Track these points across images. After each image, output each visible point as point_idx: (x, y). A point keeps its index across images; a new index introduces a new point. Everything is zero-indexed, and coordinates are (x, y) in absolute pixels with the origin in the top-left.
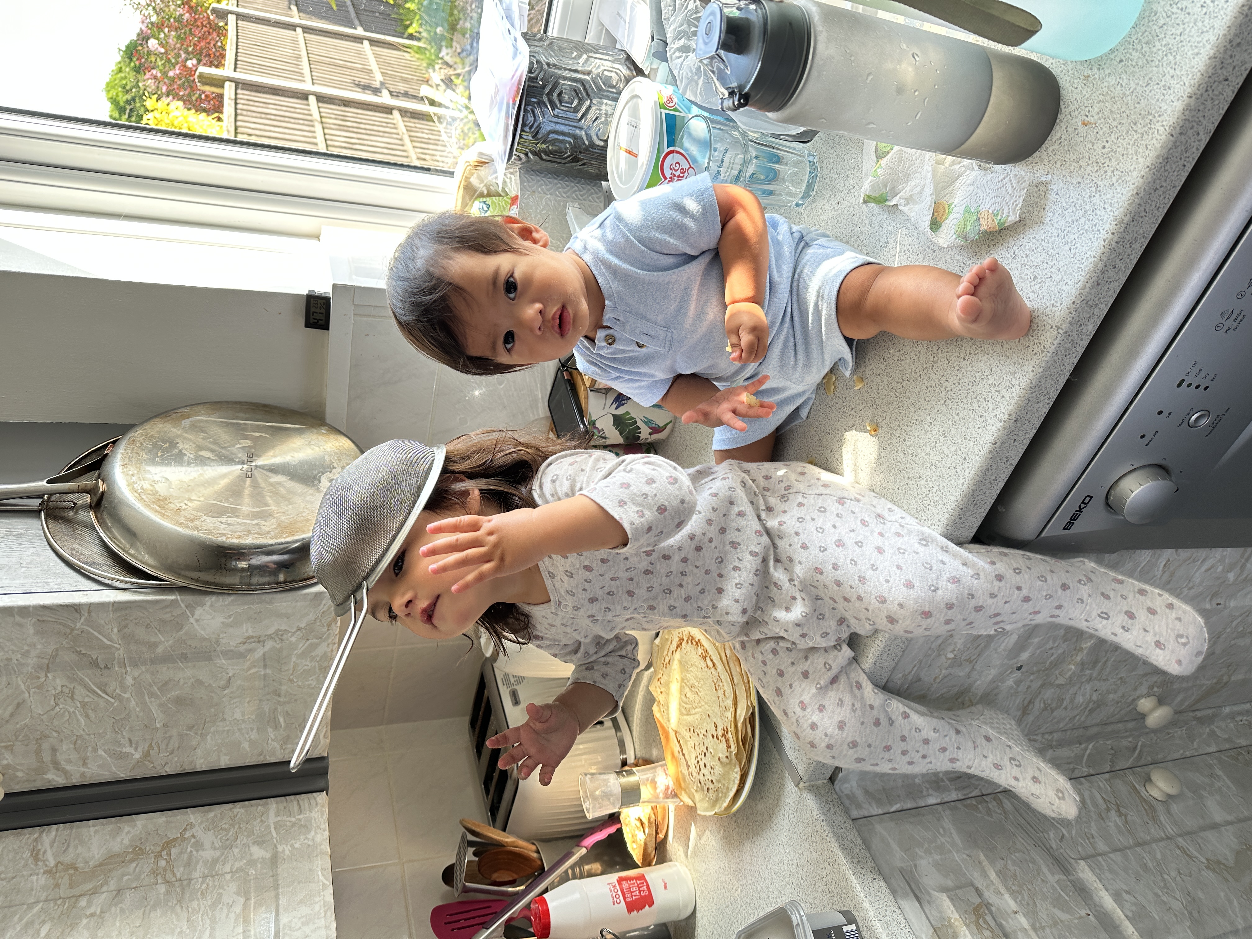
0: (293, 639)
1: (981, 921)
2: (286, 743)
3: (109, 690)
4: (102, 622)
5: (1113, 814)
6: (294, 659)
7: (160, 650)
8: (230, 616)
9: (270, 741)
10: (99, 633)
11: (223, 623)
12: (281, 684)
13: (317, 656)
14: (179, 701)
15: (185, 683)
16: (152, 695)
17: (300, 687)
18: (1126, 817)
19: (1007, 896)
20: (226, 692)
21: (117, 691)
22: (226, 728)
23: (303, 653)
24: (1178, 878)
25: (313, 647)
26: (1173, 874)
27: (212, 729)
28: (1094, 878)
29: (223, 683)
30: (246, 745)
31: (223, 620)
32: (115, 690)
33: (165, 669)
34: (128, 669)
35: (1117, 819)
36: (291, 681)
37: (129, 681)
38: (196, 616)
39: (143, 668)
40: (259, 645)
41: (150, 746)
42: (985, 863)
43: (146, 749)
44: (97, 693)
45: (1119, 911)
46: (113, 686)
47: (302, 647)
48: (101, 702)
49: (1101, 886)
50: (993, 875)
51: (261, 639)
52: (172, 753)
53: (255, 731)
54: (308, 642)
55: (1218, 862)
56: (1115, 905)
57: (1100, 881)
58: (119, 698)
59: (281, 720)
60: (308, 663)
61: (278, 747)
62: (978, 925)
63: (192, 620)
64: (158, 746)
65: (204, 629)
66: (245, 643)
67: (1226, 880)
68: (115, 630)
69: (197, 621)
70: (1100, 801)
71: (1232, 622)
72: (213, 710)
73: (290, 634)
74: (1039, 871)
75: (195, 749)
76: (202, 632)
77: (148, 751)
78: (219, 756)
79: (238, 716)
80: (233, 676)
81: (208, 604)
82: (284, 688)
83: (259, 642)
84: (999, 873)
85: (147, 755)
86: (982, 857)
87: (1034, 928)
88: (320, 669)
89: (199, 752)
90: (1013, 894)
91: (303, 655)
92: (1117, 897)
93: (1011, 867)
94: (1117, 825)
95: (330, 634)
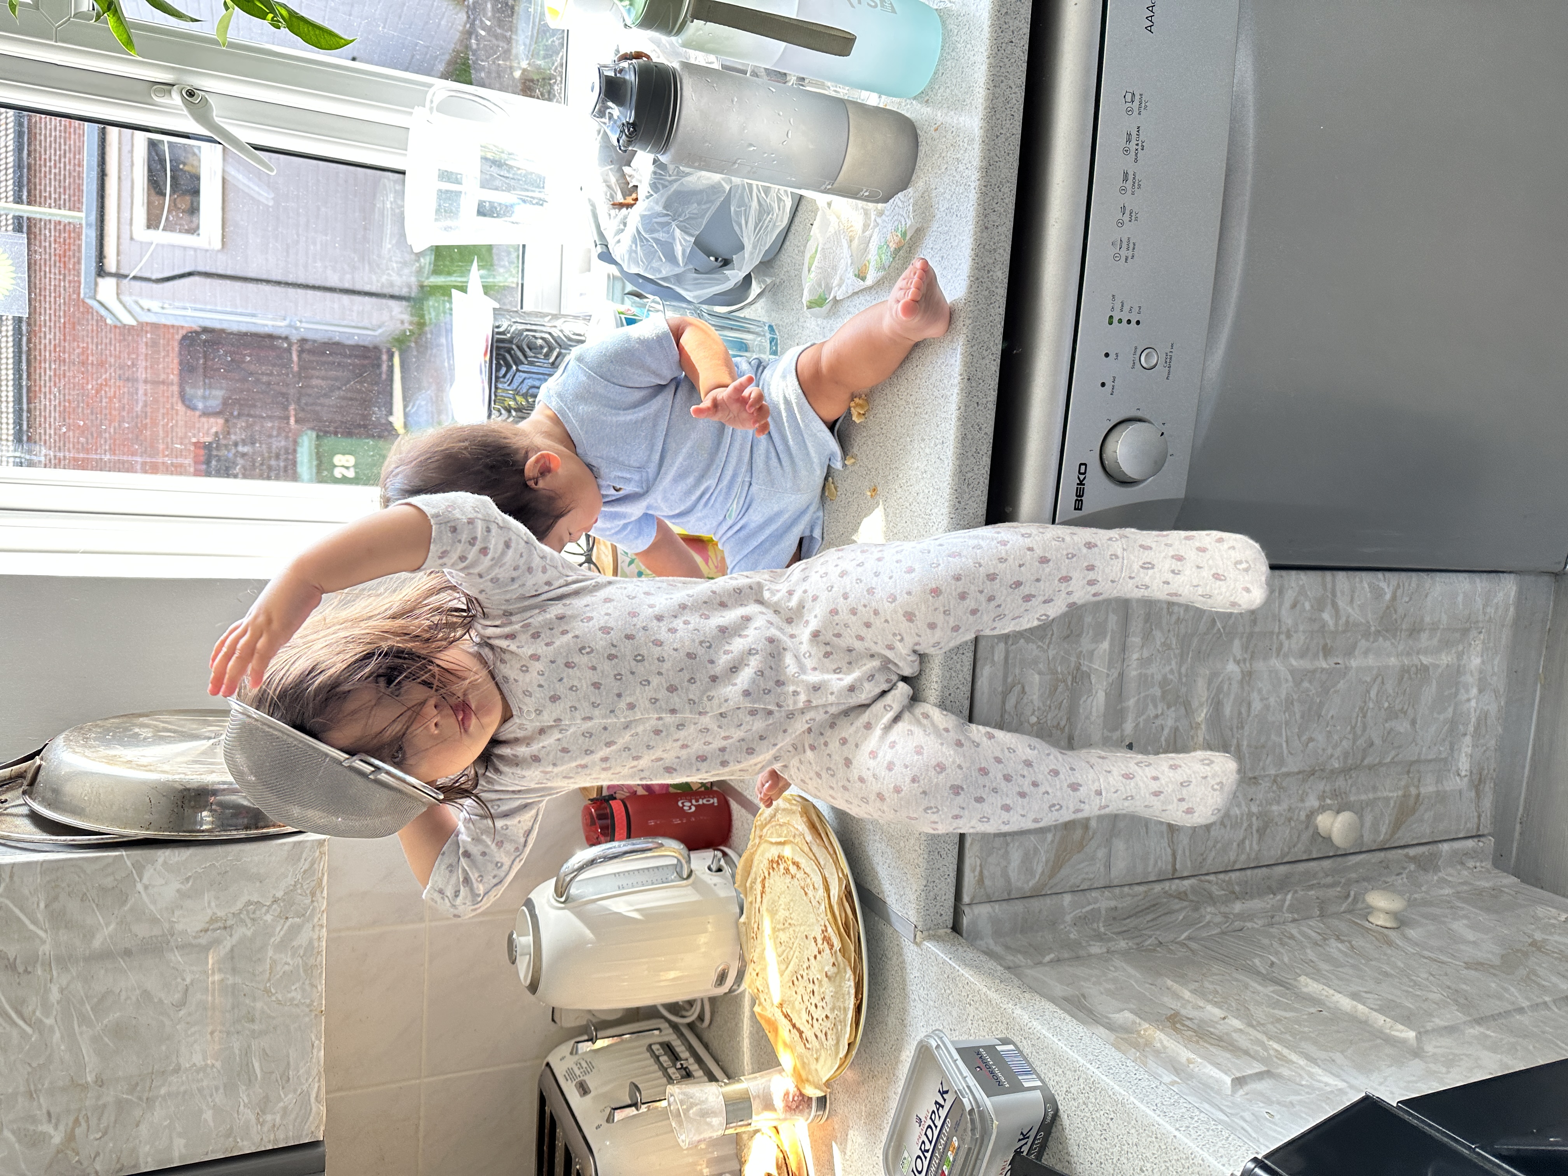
0: (269, 918)
1: (1178, 1026)
2: (264, 1112)
3: (27, 1011)
4: (26, 892)
5: (1333, 943)
6: (270, 953)
7: (97, 943)
8: (188, 879)
9: (242, 1107)
10: (22, 909)
11: (178, 891)
12: (254, 999)
13: (300, 946)
14: (119, 1031)
15: (128, 998)
16: (84, 1019)
17: (279, 1002)
18: (1350, 942)
19: (1209, 1008)
20: (182, 1013)
21: (38, 1013)
22: (182, 1089)
23: (282, 941)
24: (1431, 978)
25: (295, 930)
26: (1425, 976)
27: (163, 1091)
28: (1321, 987)
29: (177, 996)
30: (208, 1115)
31: (178, 886)
32: (34, 1012)
33: (102, 972)
34: (55, 973)
35: (1340, 945)
36: (267, 991)
37: (55, 995)
38: (145, 880)
39: (74, 971)
40: (224, 932)
41: (77, 1122)
42: (1176, 987)
43: (70, 1124)
44: (10, 1017)
45: (1360, 1007)
46: (33, 1004)
47: (280, 931)
48: (15, 1033)
49: (1331, 992)
50: (1187, 994)
51: (229, 923)
52: (105, 1134)
53: (221, 1091)
54: (288, 923)
55: (1482, 964)
56: (1355, 1003)
57: (1329, 986)
58: (37, 1025)
59: (257, 1065)
60: (289, 960)
61: (253, 1118)
62: (1176, 1029)
63: (139, 887)
64: (87, 1121)
65: (154, 902)
66: (206, 930)
67: (1494, 975)
68: (42, 905)
69: (146, 888)
70: (1313, 934)
71: (1368, 692)
72: (164, 1048)
73: (264, 909)
74: (1246, 987)
75: (137, 1126)
76: (152, 907)
77: (73, 1130)
78: (171, 1138)
79: (198, 1059)
80: (192, 983)
81: (161, 860)
82: (259, 1005)
83: (225, 928)
84: (1194, 992)
85: (70, 1137)
86: (1169, 983)
87: (1250, 1025)
88: (305, 971)
89: (144, 1129)
90: (1216, 1004)
91: (282, 946)
92: (1355, 996)
93: (1207, 984)
94: (1340, 950)
95: (314, 909)
